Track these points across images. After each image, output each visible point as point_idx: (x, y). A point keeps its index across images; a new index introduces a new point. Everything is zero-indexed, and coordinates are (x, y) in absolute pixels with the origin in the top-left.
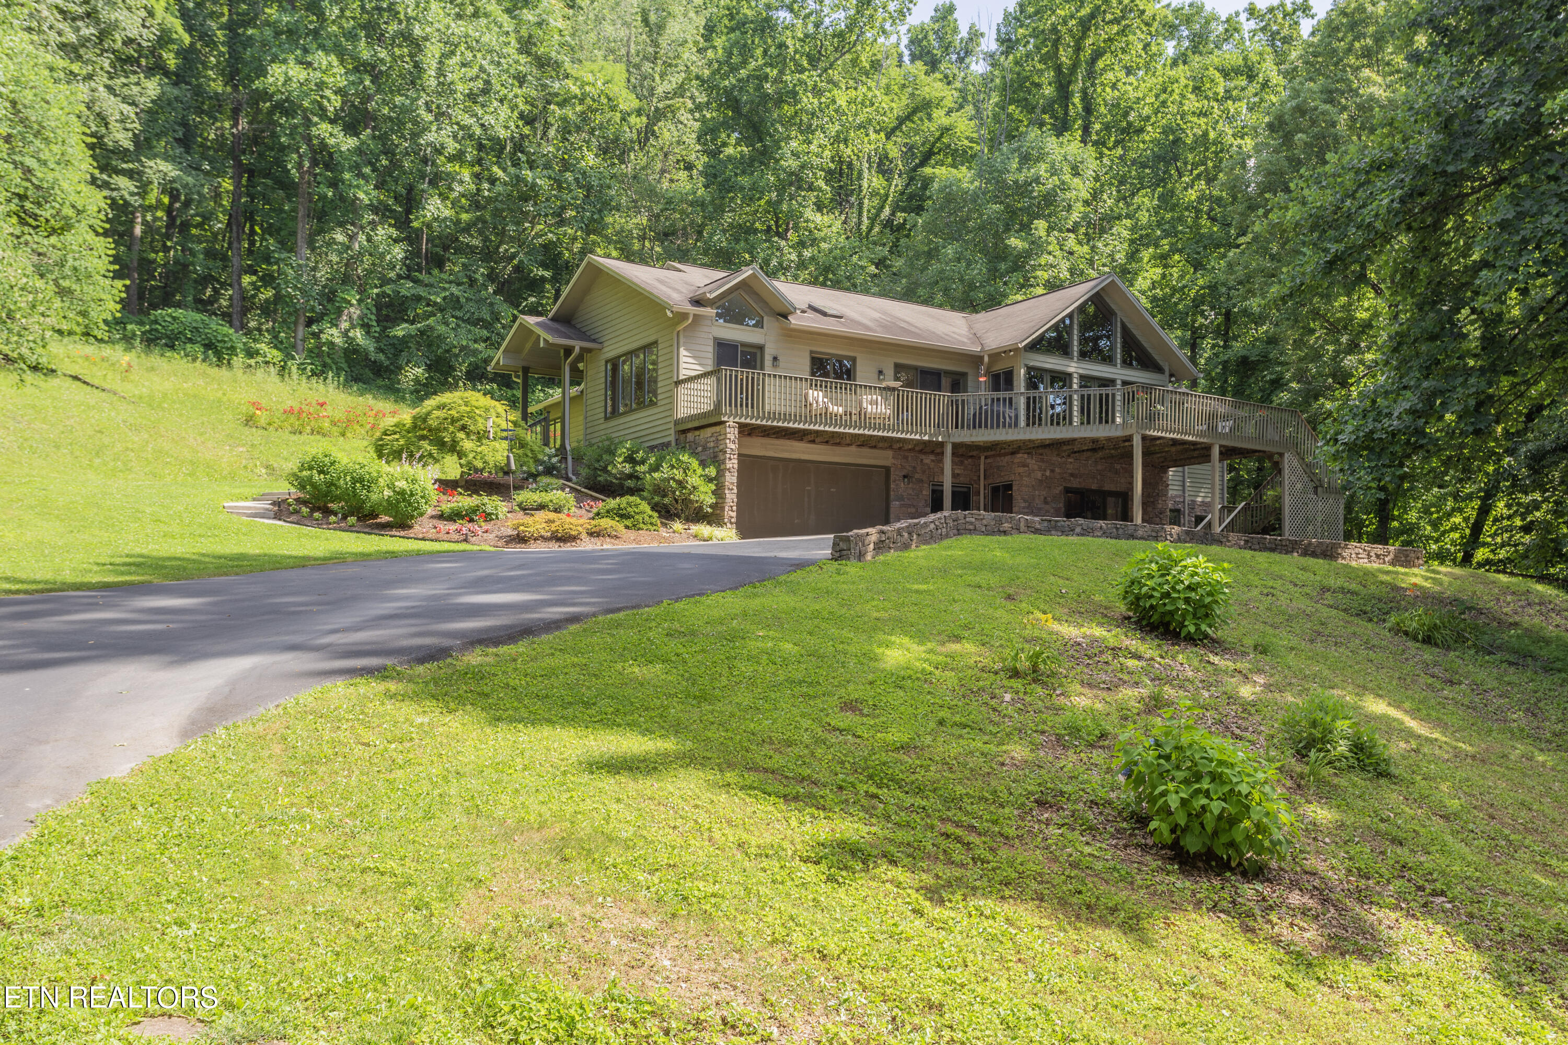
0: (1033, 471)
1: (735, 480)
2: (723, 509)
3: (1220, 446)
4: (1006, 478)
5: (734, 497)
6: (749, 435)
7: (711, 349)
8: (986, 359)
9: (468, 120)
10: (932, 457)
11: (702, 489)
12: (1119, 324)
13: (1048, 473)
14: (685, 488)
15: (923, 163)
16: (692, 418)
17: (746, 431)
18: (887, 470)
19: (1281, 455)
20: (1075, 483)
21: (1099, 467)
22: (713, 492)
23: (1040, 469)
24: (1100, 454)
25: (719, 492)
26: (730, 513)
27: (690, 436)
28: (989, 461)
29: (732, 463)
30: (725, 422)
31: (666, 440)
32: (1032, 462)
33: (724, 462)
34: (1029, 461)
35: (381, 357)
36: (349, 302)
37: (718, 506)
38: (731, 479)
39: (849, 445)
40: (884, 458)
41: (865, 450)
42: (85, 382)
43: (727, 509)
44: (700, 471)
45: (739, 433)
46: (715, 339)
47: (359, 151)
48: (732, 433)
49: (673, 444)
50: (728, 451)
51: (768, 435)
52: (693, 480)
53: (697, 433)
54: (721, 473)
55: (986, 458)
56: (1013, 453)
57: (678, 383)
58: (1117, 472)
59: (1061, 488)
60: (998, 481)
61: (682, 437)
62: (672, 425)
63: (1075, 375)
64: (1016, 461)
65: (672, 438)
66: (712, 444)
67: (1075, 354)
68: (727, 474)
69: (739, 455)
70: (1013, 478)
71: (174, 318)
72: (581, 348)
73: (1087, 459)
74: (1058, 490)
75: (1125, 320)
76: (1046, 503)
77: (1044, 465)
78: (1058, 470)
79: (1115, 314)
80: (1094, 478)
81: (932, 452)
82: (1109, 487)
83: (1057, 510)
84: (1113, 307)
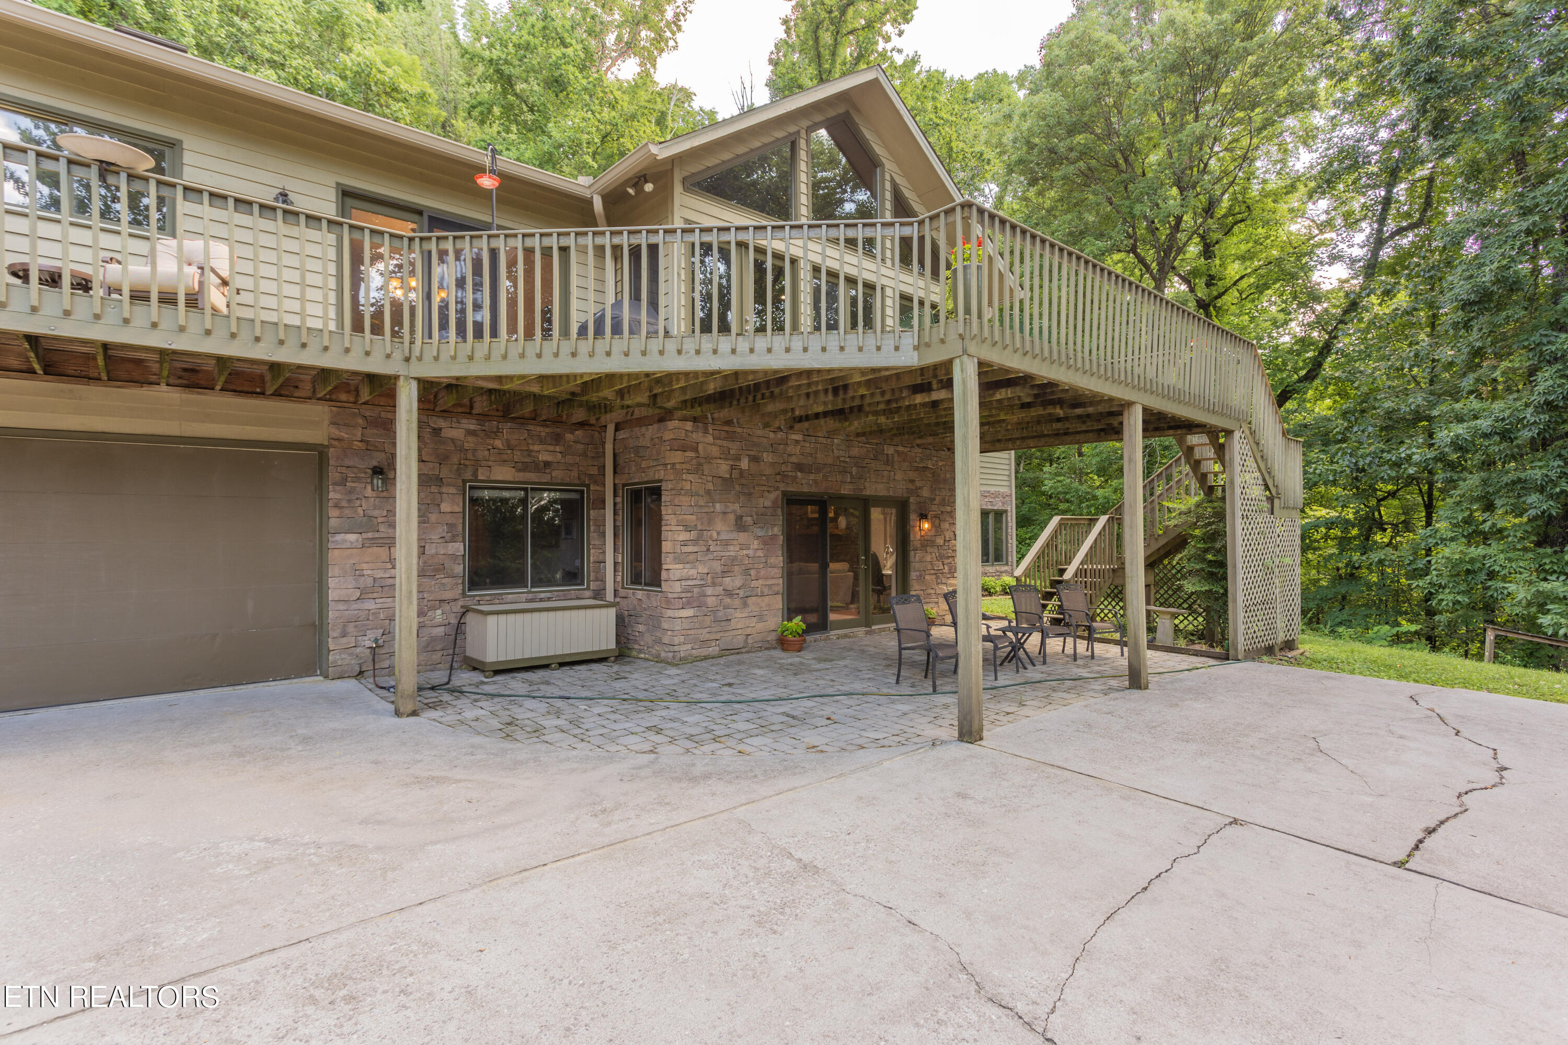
0: (709, 459)
3: (1145, 410)
8: (599, 206)
10: (468, 424)
12: (888, 185)
13: (744, 464)
18: (319, 455)
19: (1229, 433)
20: (805, 484)
21: (855, 451)
23: (726, 454)
24: (856, 425)
28: (622, 434)
34: (697, 437)
40: (299, 423)
41: (217, 401)
55: (616, 428)
56: (662, 419)
58: (888, 462)
59: (774, 496)
60: (638, 477)
70: (661, 475)
73: (831, 434)
74: (769, 500)
75: (898, 180)
76: (740, 526)
77: (734, 447)
78: (767, 457)
79: (881, 165)
80: (844, 472)
81: (469, 413)
82: (873, 488)
83: (767, 542)
84: (878, 149)
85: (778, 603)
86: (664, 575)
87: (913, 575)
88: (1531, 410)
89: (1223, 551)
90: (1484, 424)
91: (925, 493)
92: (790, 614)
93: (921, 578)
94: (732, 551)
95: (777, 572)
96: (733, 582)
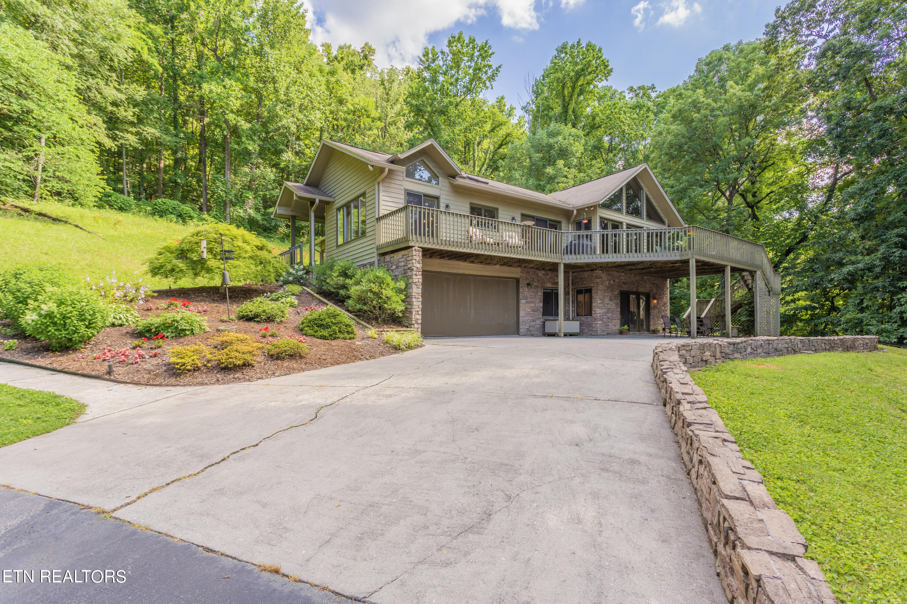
0: (604, 281)
1: (420, 291)
2: (411, 313)
3: (731, 267)
4: (588, 285)
5: (420, 303)
6: (431, 257)
7: (402, 197)
8: (575, 212)
9: (301, 116)
10: (543, 272)
11: (394, 299)
12: (645, 195)
13: (612, 282)
14: (381, 298)
15: (499, 148)
16: (388, 244)
17: (428, 253)
18: (518, 281)
19: (755, 272)
20: (625, 288)
21: (637, 278)
22: (403, 301)
23: (608, 280)
25: (408, 299)
26: (417, 316)
27: (388, 258)
28: (575, 274)
29: (418, 278)
30: (412, 247)
31: (372, 260)
32: (604, 276)
33: (411, 277)
34: (602, 275)
35: (265, 222)
36: (248, 197)
37: (407, 311)
38: (416, 291)
39: (495, 264)
40: (515, 272)
42: (81, 228)
43: (414, 313)
44: (392, 284)
45: (423, 256)
46: (406, 190)
47: (251, 129)
48: (417, 256)
49: (376, 263)
50: (415, 269)
51: (442, 258)
52: (387, 292)
53: (392, 255)
54: (408, 286)
55: (573, 272)
56: (592, 270)
57: (379, 219)
59: (618, 291)
60: (582, 286)
61: (382, 258)
62: (375, 250)
63: (624, 224)
64: (594, 275)
65: (375, 259)
66: (403, 264)
67: (624, 211)
68: (414, 286)
69: (423, 271)
70: (592, 285)
71: (165, 203)
72: (320, 201)
73: (631, 273)
74: (617, 292)
75: (648, 193)
76: (611, 300)
77: (610, 277)
78: (617, 280)
79: (642, 189)
80: (634, 284)
81: (543, 269)
82: (641, 290)
83: (616, 304)
84: (642, 185)
85: (619, 322)
86: (593, 312)
87: (651, 317)
88: (878, 260)
89: (753, 307)
90: (860, 266)
91: (655, 291)
92: (622, 325)
93: (653, 318)
94: (609, 306)
95: (619, 313)
96: (609, 315)
